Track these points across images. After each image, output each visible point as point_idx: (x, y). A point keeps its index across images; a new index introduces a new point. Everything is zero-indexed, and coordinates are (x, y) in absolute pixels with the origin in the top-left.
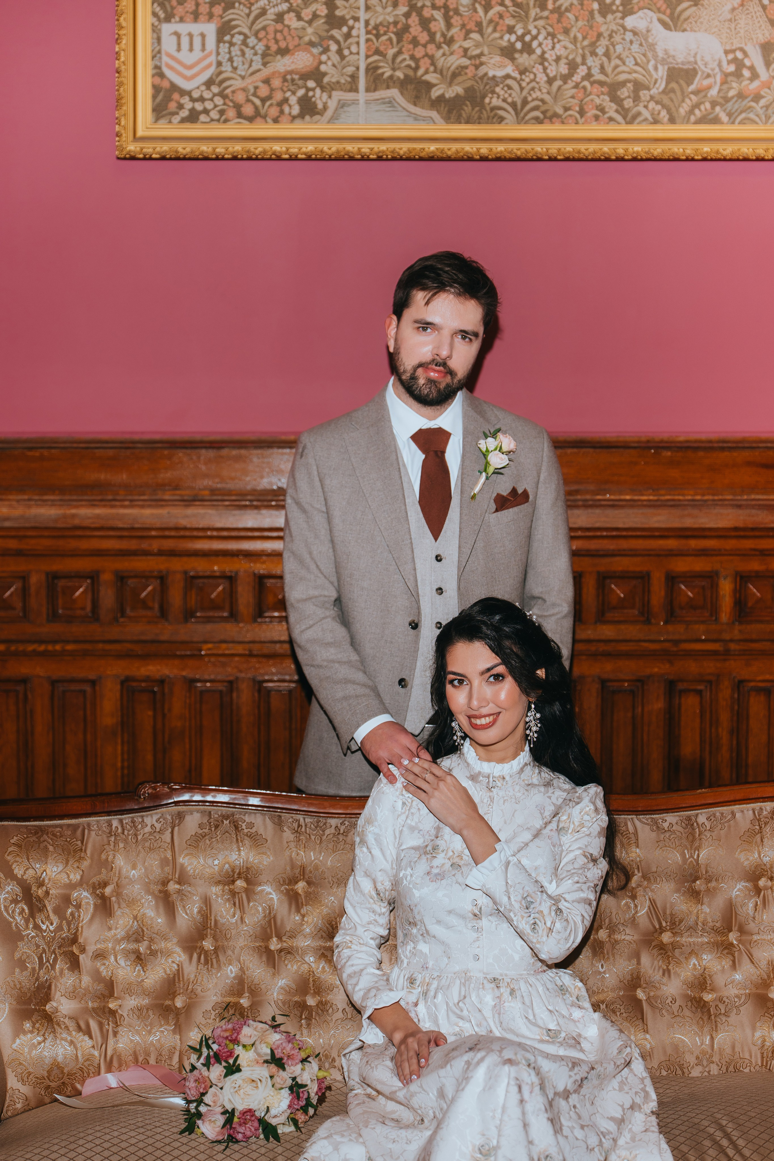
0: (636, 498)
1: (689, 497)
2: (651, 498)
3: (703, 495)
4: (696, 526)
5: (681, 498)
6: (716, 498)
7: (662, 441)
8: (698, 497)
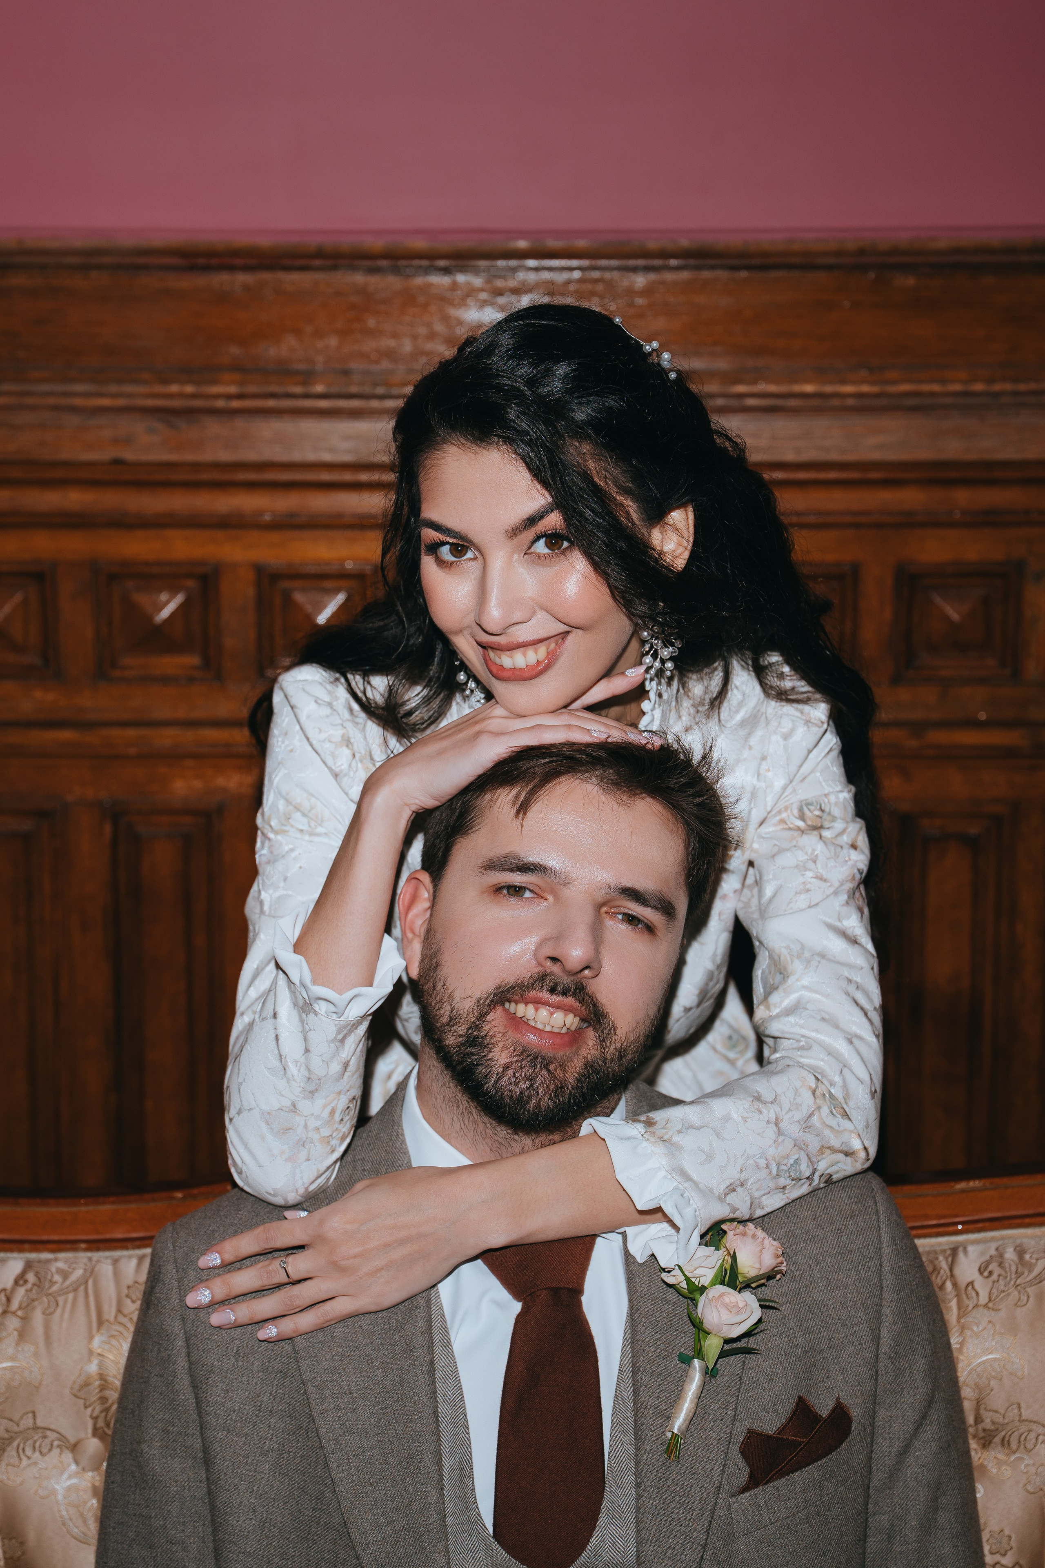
0: (829, 389)
1: (957, 387)
2: (865, 388)
3: (991, 381)
4: (972, 456)
5: (936, 388)
6: (1022, 387)
7: (895, 251)
8: (979, 387)
